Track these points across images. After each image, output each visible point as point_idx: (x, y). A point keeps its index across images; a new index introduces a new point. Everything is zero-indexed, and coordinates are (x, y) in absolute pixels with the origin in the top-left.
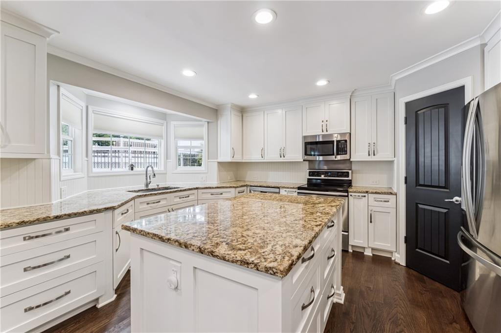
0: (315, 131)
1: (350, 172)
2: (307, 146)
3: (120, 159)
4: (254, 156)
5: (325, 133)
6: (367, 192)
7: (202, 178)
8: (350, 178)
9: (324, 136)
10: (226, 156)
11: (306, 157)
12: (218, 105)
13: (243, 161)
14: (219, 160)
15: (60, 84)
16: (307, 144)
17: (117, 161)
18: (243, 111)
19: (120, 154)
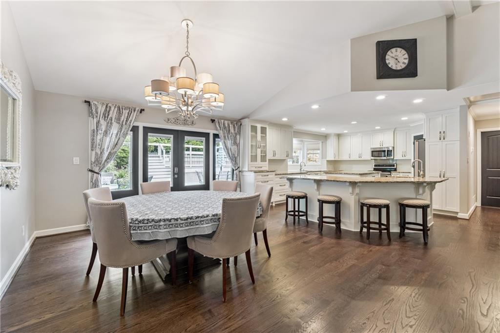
0: (377, 146)
1: (395, 164)
4: (345, 157)
5: (381, 147)
8: (395, 167)
10: (331, 157)
11: (373, 158)
12: (327, 134)
13: (339, 160)
14: (327, 159)
16: (372, 152)
18: (339, 136)
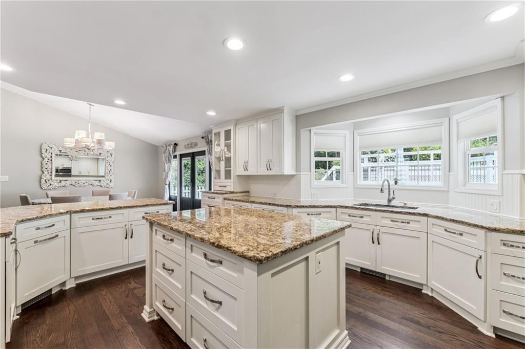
3: (430, 172)
15: (310, 128)
17: (427, 174)
19: (430, 168)
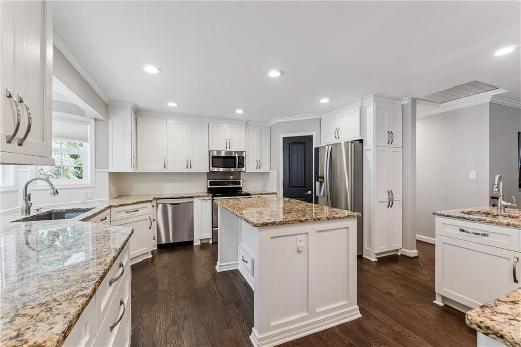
1: (241, 180)
2: (214, 159)
5: (228, 149)
6: (262, 194)
7: (87, 195)
8: (240, 186)
9: (227, 152)
11: (213, 169)
13: (138, 172)
14: (110, 170)
16: (213, 157)
18: (138, 113)
